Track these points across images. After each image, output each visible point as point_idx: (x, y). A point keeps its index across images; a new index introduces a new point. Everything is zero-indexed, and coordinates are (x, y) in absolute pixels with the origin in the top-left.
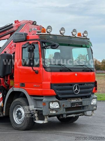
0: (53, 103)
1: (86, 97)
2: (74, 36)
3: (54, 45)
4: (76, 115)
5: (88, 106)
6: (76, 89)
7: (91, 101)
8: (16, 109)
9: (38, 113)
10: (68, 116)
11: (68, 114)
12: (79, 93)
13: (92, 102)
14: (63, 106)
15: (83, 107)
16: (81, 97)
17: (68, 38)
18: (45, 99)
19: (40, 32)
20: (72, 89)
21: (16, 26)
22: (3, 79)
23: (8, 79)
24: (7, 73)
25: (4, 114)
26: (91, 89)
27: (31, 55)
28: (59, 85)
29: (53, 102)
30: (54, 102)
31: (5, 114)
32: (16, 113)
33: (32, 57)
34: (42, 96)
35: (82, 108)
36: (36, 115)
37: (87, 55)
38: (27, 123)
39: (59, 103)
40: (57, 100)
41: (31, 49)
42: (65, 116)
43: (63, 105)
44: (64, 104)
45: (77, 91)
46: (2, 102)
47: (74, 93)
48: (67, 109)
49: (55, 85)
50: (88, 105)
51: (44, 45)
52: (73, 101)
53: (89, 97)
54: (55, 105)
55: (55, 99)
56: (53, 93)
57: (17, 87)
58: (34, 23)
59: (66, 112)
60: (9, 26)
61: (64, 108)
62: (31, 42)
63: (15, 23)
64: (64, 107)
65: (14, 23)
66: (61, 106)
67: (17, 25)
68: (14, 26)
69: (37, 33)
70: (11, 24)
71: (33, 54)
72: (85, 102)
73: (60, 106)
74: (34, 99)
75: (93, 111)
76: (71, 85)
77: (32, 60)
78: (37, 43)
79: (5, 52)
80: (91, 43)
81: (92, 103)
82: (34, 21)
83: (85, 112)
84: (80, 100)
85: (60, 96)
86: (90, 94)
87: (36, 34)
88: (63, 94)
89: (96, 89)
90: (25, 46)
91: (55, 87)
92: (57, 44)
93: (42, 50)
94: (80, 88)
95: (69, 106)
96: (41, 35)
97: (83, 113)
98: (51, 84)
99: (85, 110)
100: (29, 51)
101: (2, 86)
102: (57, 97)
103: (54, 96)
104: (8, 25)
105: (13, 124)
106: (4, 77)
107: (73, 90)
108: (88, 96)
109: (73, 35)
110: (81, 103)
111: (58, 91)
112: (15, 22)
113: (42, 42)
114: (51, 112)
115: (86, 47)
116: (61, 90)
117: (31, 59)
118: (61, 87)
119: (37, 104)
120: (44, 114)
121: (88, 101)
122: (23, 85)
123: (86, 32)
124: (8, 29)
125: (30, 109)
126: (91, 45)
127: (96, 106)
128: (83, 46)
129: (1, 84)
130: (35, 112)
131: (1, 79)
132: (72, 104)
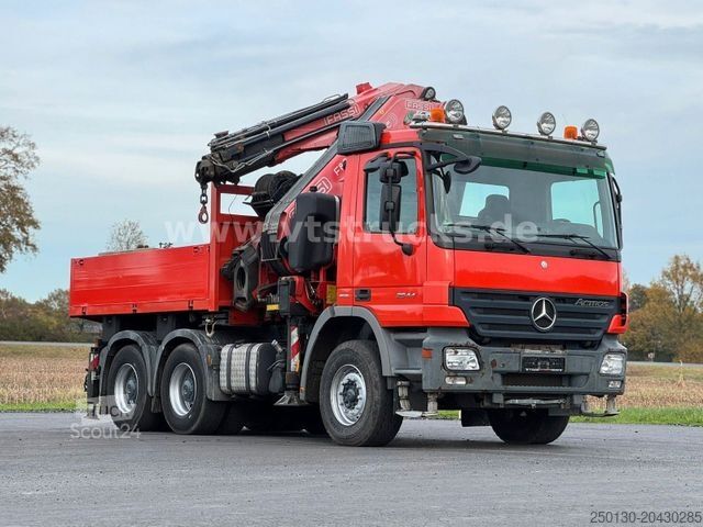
0: (456, 353)
1: (582, 345)
2: (546, 137)
3: (466, 163)
4: (543, 402)
5: (587, 374)
6: (544, 313)
7: (599, 364)
8: (341, 379)
9: (409, 388)
10: (511, 402)
11: (509, 395)
12: (554, 326)
13: (607, 365)
14: (494, 363)
15: (570, 378)
16: (565, 344)
17: (524, 143)
18: (428, 339)
19: (425, 120)
20: (526, 312)
21: (359, 103)
22: (303, 279)
23: (321, 280)
24: (317, 259)
25: (302, 396)
26: (604, 320)
27: (390, 194)
28: (483, 295)
29: (456, 347)
30: (461, 347)
31: (306, 395)
32: (341, 388)
33: (395, 199)
34: (423, 329)
35: (565, 381)
36: (402, 392)
37: (599, 205)
38: (374, 419)
39: (478, 355)
40: (472, 342)
41: (391, 172)
42: (498, 399)
43: (491, 359)
44: (497, 357)
46: (297, 357)
47: (533, 326)
48: (508, 377)
49: (467, 293)
50: (585, 371)
51: (434, 161)
52: (529, 352)
53: (595, 345)
54: (464, 360)
55: (466, 340)
56: (459, 320)
57: (345, 302)
58: (427, 95)
59: (502, 388)
60: (337, 101)
61: (495, 372)
62: (392, 152)
63: (359, 93)
64: (497, 368)
65: (353, 94)
66: (485, 365)
67: (364, 98)
68: (351, 102)
69: (413, 123)
70: (342, 95)
71: (396, 189)
72: (576, 361)
73: (481, 363)
74: (397, 340)
75: (613, 395)
76: (526, 298)
77: (393, 211)
78: (413, 155)
79: (314, 189)
80: (610, 163)
81: (604, 370)
82: (426, 86)
83: (575, 397)
84: (559, 353)
85: (481, 330)
86: (599, 334)
87: (412, 127)
88: (493, 326)
89: (623, 322)
90: (374, 165)
91: (465, 299)
92: (476, 159)
93: (427, 177)
94: (558, 312)
95: (515, 367)
96: (425, 128)
97: (568, 399)
98: (452, 288)
99: (576, 389)
100: (385, 179)
101: (300, 304)
102: (472, 332)
103: (461, 328)
104: (333, 99)
105: (331, 426)
106: (305, 274)
107: (530, 316)
108: (589, 344)
109: (542, 133)
110: (561, 362)
111: (474, 314)
112: (360, 89)
113: (429, 152)
114: (449, 381)
115: (590, 175)
116: (487, 310)
117: (390, 205)
118: (489, 301)
119: (407, 359)
120: (426, 386)
121: (588, 359)
122: (366, 295)
123: (591, 124)
124: (332, 114)
125: (384, 374)
126: (612, 167)
127: (622, 382)
128: (578, 171)
129: (294, 296)
130: (399, 383)
131: (296, 278)
132: (527, 361)
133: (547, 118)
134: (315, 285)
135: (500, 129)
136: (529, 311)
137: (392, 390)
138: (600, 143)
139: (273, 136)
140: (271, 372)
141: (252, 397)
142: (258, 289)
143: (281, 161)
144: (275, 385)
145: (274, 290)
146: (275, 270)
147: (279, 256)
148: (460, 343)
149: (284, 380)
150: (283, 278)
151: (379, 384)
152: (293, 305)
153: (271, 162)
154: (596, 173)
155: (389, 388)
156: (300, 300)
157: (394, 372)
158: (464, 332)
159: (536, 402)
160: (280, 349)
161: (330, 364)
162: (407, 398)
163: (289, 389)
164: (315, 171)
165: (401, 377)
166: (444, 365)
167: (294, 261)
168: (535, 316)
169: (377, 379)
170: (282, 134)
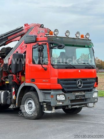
0: (59, 96)
1: (88, 91)
3: (61, 46)
4: (80, 106)
5: (90, 98)
6: (80, 84)
7: (92, 95)
8: (27, 102)
10: (73, 107)
11: (72, 106)
14: (69, 98)
16: (84, 91)
18: (52, 92)
19: (48, 35)
21: (26, 29)
23: (20, 75)
24: (19, 70)
25: (17, 106)
26: (93, 84)
28: (65, 80)
29: (59, 94)
30: (61, 94)
32: (27, 104)
34: (51, 90)
35: (84, 100)
36: (45, 106)
37: (89, 54)
39: (65, 96)
40: (63, 93)
41: (41, 49)
42: (70, 107)
44: (69, 96)
45: (80, 86)
46: (14, 95)
47: (77, 87)
48: (72, 101)
49: (61, 80)
51: (52, 46)
52: (77, 94)
53: (91, 90)
54: (61, 97)
55: (61, 92)
56: (60, 87)
57: (28, 82)
58: (42, 26)
59: (71, 104)
60: (20, 29)
61: (69, 100)
62: (40, 43)
63: (25, 26)
67: (27, 27)
68: (24, 29)
69: (45, 36)
70: (21, 27)
71: (42, 54)
72: (87, 95)
73: (66, 98)
74: (43, 92)
75: (94, 103)
76: (75, 80)
78: (46, 44)
79: (17, 52)
80: (92, 44)
81: (94, 96)
82: (41, 24)
83: (87, 104)
84: (83, 93)
85: (65, 89)
86: (92, 88)
88: (68, 88)
89: (97, 84)
90: (35, 47)
91: (61, 82)
92: (63, 45)
93: (50, 50)
94: (83, 83)
95: (74, 98)
96: (49, 37)
97: (85, 104)
98: (58, 79)
99: (87, 102)
100: (39, 50)
102: (63, 90)
106: (16, 74)
109: (77, 37)
110: (84, 96)
111: (64, 86)
113: (50, 43)
114: (58, 103)
115: (88, 47)
116: (67, 84)
117: (41, 58)
118: (67, 82)
119: (45, 97)
120: (52, 105)
121: (90, 94)
122: (34, 80)
123: (88, 34)
124: (19, 32)
125: (40, 101)
126: (93, 45)
127: (97, 99)
128: (86, 46)
129: (13, 80)
130: (44, 104)
131: (14, 75)
132: (76, 96)
133: (78, 33)
134: (19, 77)
135: (67, 36)
136: (76, 83)
137: (42, 106)
138: (90, 39)
139: (5, 38)
140: (7, 99)
141: (2, 105)
142: (3, 78)
143: (7, 44)
144: (8, 102)
145: (7, 78)
146: (8, 73)
147: (9, 69)
148: (60, 93)
149: (11, 101)
150: (10, 75)
151: (38, 104)
152: (13, 82)
153: (5, 44)
154: (89, 47)
155: (41, 105)
156: (15, 81)
157: (42, 101)
158: (61, 90)
159: (78, 106)
160: (9, 93)
161: (24, 98)
162: (46, 107)
163: (12, 104)
164: (16, 47)
165: (45, 102)
166: (57, 99)
167: (13, 71)
168: (78, 85)
169: (38, 102)
170: (7, 37)
